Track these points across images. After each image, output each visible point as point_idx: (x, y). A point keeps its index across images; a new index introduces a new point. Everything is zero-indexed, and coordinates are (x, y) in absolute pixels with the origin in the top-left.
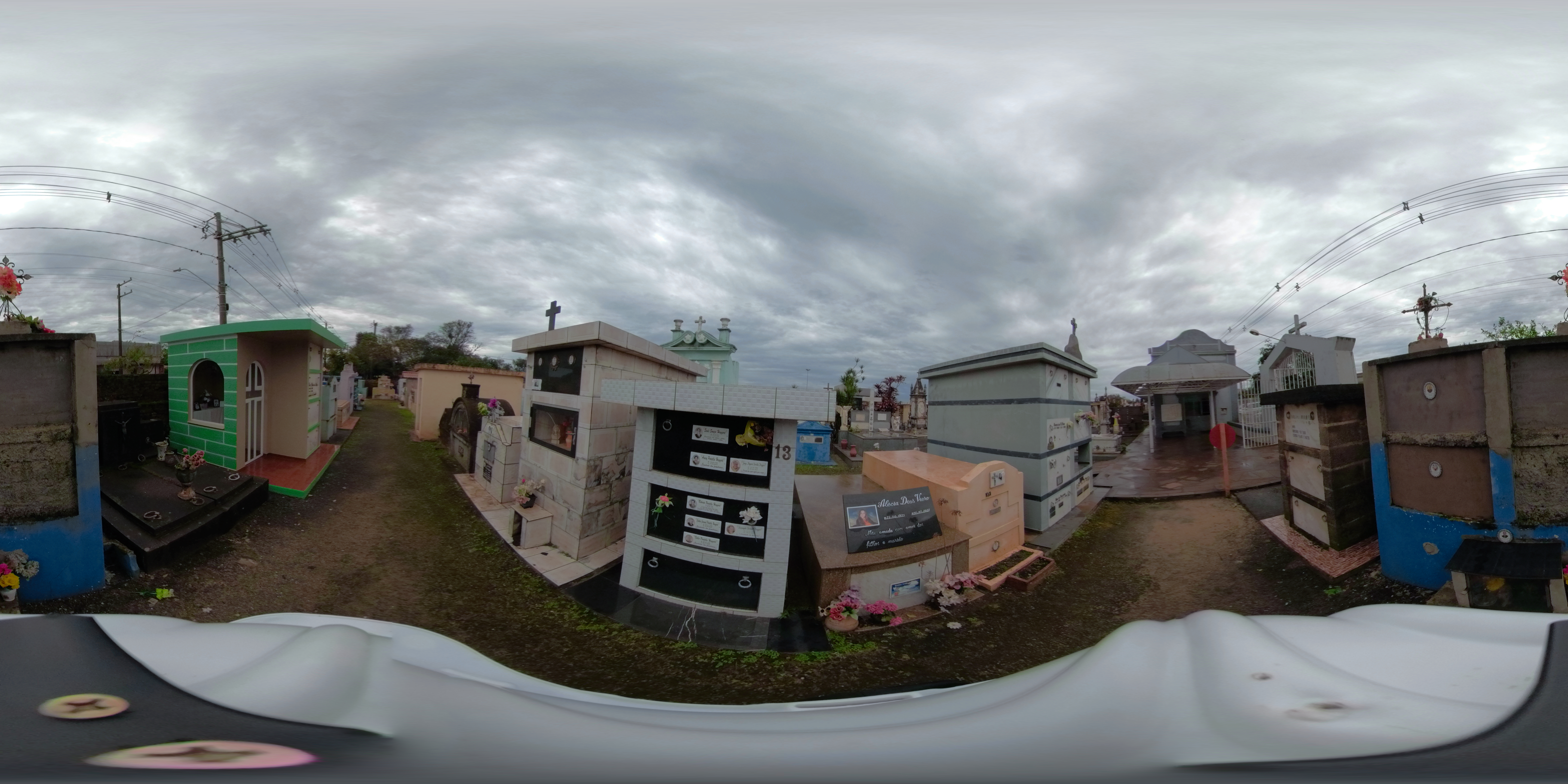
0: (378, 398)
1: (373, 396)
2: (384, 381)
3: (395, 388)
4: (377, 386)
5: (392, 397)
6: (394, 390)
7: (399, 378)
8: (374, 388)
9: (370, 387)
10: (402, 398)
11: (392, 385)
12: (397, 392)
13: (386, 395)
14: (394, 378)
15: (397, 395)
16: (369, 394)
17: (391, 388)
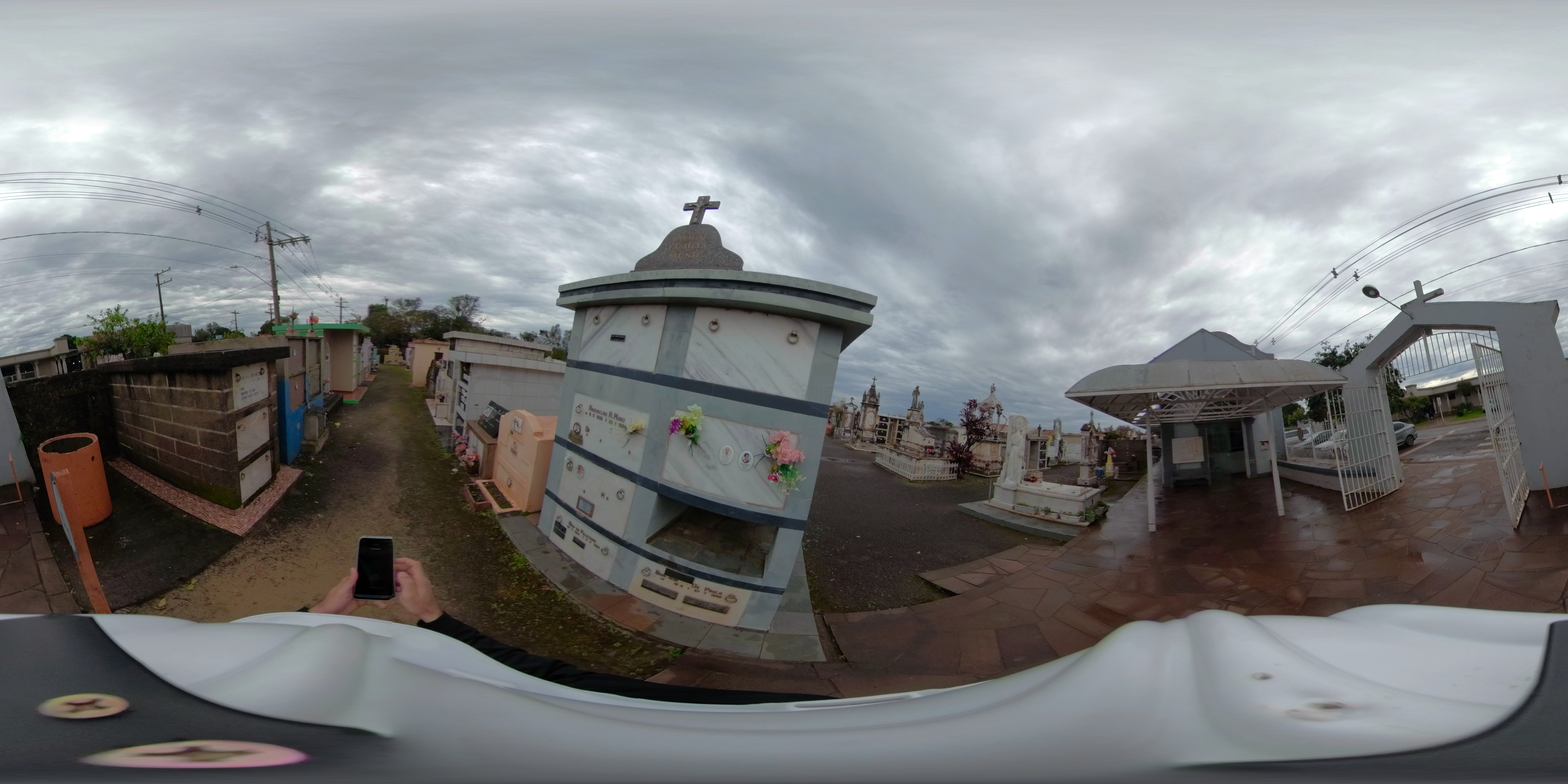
0: (389, 363)
1: (385, 362)
2: (394, 349)
3: (404, 355)
4: (388, 354)
5: (400, 363)
6: (402, 357)
7: (407, 346)
8: (386, 356)
9: (382, 355)
10: (409, 364)
11: (401, 353)
12: (404, 359)
13: (396, 361)
14: (403, 347)
15: (404, 361)
16: (382, 360)
17: (400, 355)
